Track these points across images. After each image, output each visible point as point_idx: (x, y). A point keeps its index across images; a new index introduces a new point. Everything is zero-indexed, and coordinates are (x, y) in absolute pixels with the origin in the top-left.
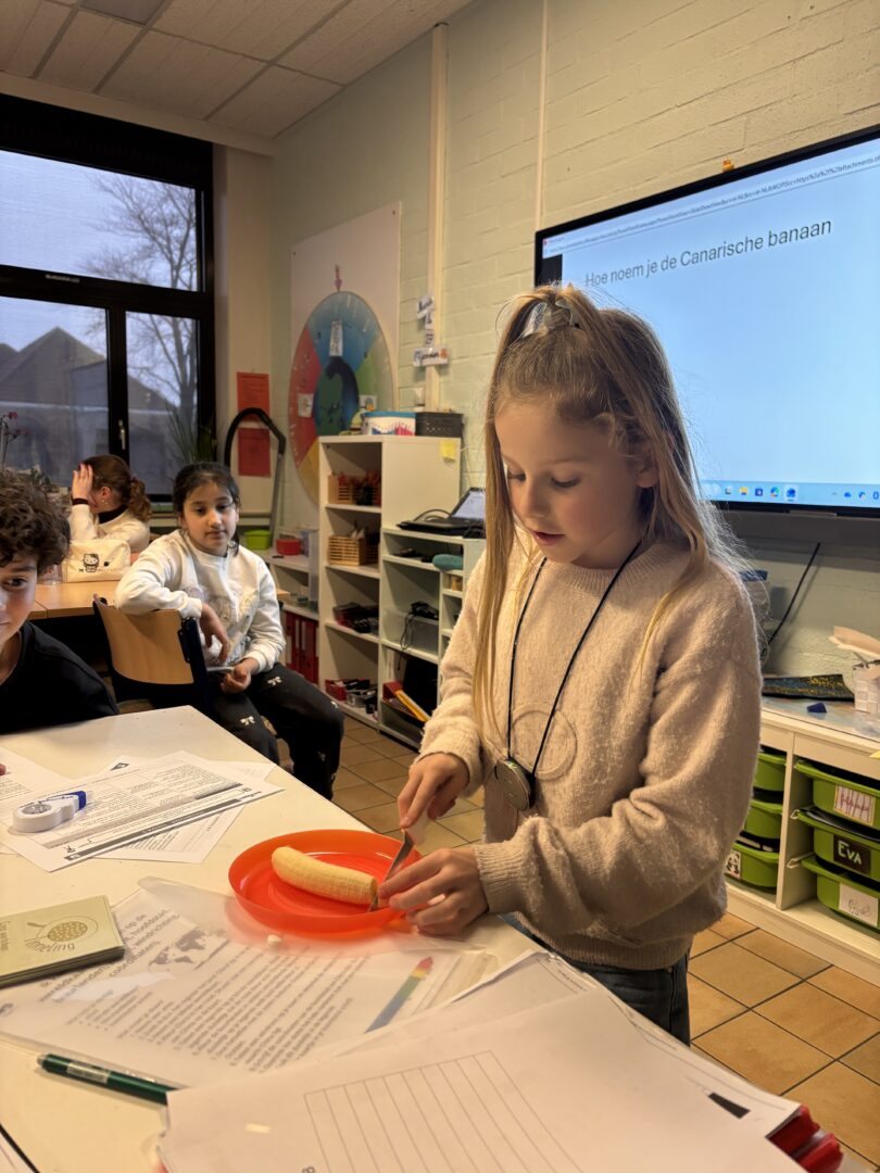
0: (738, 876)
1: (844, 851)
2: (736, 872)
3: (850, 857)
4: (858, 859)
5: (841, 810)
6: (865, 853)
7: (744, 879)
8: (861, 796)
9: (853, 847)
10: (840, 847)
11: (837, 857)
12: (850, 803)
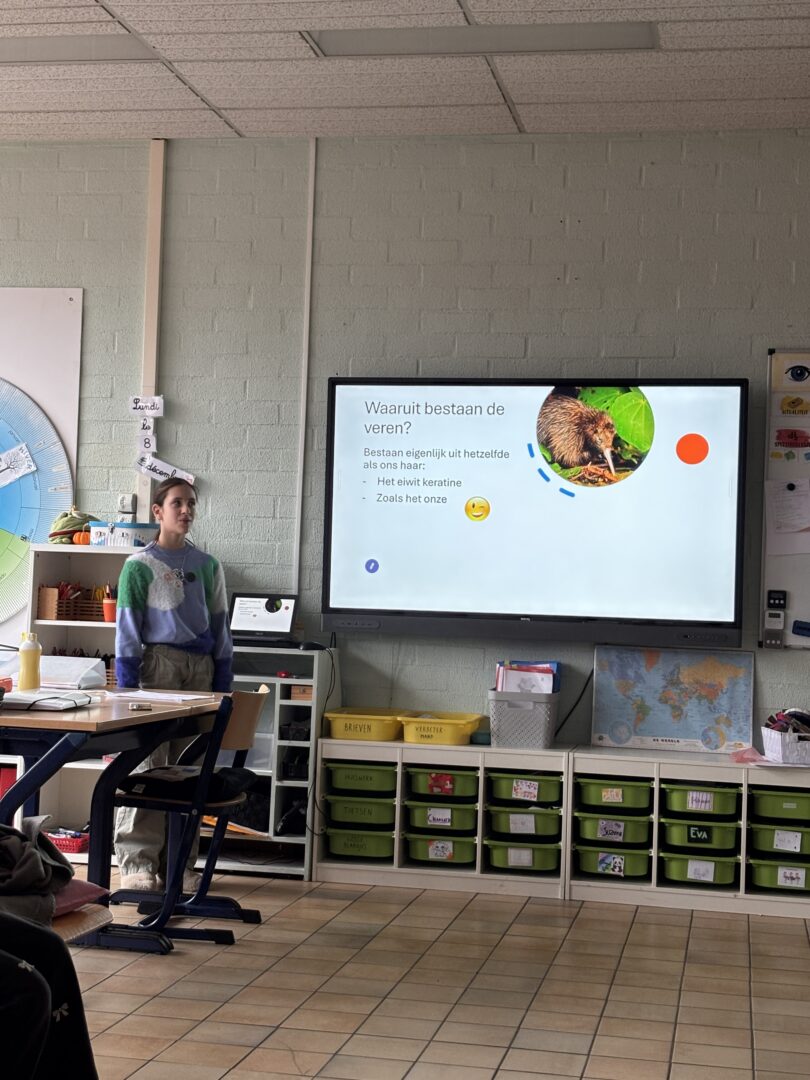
0: (622, 874)
1: (695, 834)
2: (620, 871)
3: (699, 836)
4: (705, 835)
5: (692, 807)
6: (708, 830)
7: (629, 873)
8: (705, 794)
9: (701, 829)
10: (692, 832)
11: (690, 840)
12: (698, 801)
